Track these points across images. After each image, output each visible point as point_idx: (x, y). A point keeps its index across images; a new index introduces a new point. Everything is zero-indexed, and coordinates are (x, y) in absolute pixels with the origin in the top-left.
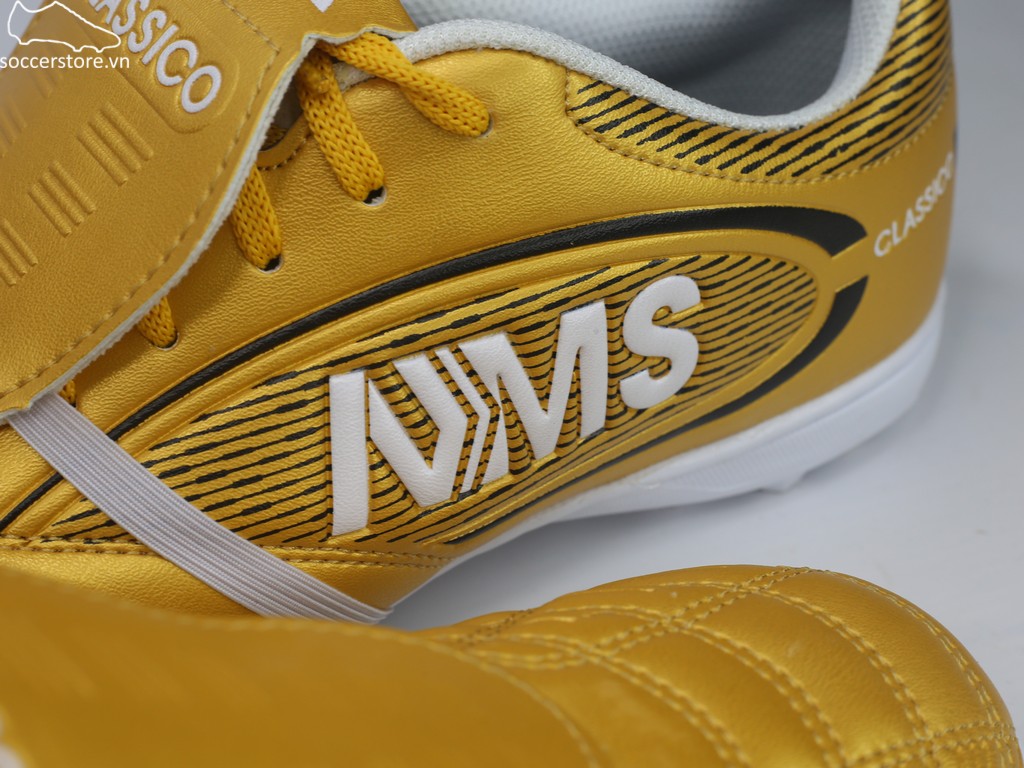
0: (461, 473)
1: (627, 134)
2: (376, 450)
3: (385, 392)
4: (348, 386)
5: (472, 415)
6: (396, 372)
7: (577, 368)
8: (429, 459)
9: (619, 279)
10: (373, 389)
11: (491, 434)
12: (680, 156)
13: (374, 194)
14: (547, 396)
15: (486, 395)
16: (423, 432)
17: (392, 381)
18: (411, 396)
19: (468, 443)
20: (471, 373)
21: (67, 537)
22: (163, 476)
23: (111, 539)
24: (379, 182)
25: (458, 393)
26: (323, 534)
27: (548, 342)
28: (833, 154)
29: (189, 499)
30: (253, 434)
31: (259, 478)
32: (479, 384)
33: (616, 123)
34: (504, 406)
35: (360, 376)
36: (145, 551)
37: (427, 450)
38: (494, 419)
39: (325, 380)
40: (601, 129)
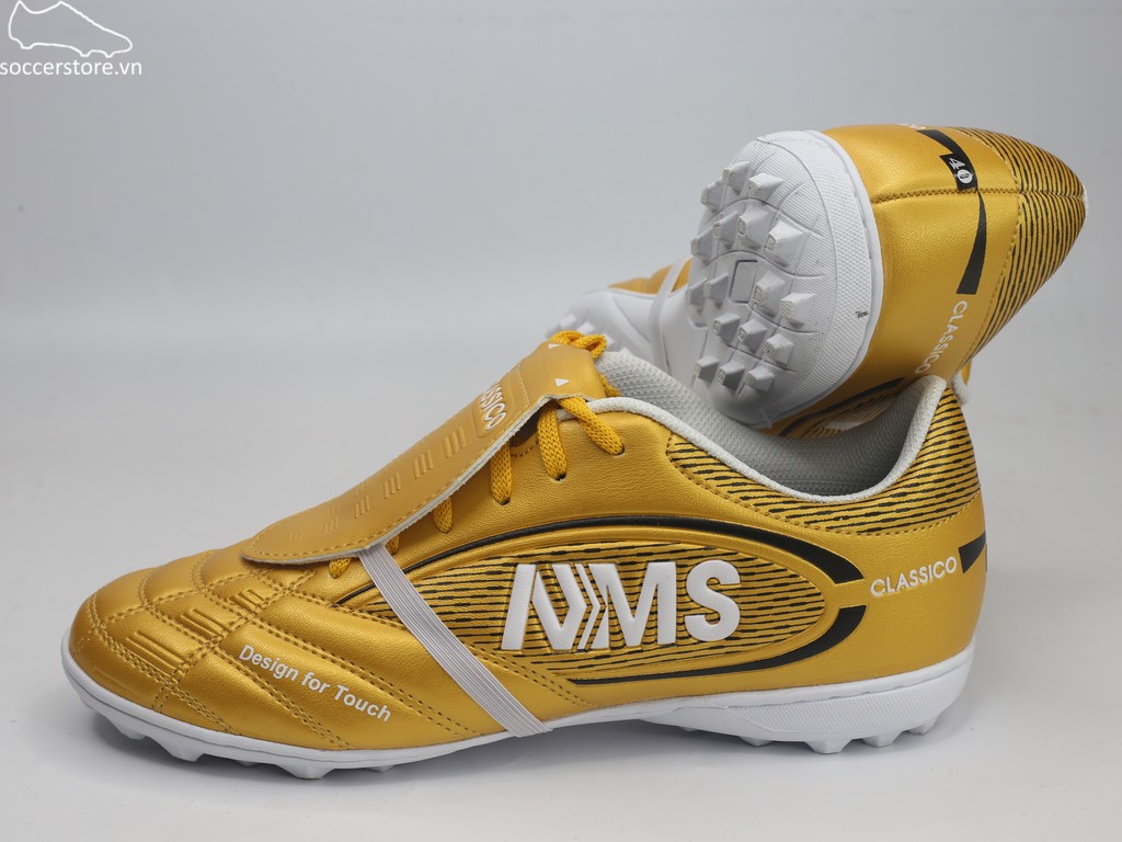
0: (579, 637)
1: (699, 472)
2: (534, 609)
3: (544, 578)
4: (526, 571)
5: (590, 605)
6: (552, 570)
7: (655, 598)
8: (561, 622)
9: (684, 551)
10: (538, 575)
11: (599, 619)
12: (730, 492)
13: (562, 476)
14: (635, 608)
15: (599, 596)
16: (561, 605)
17: (549, 573)
18: (557, 585)
19: (585, 621)
20: (593, 582)
21: (370, 612)
22: (424, 592)
23: (390, 618)
24: (563, 469)
25: (583, 590)
26: (497, 646)
27: (640, 574)
28: (837, 519)
29: (431, 606)
30: (471, 582)
31: (468, 604)
32: (596, 589)
33: (695, 465)
34: (609, 606)
35: (534, 566)
36: (404, 629)
37: (562, 617)
38: (602, 611)
39: (515, 565)
40: (684, 466)
